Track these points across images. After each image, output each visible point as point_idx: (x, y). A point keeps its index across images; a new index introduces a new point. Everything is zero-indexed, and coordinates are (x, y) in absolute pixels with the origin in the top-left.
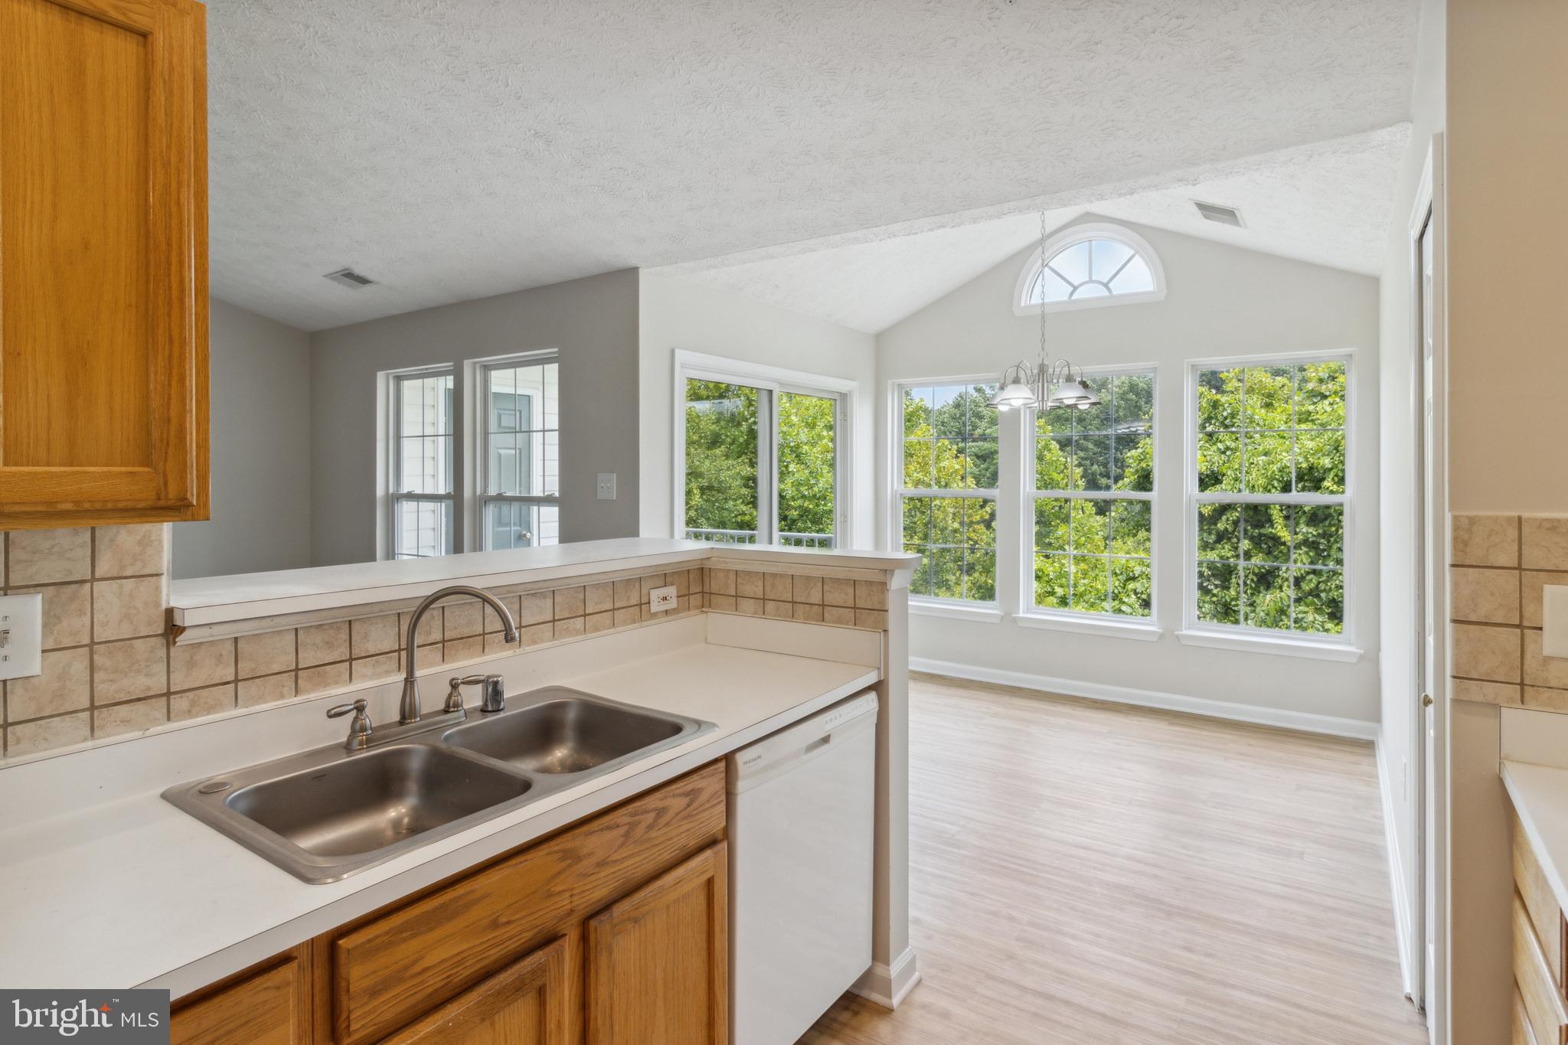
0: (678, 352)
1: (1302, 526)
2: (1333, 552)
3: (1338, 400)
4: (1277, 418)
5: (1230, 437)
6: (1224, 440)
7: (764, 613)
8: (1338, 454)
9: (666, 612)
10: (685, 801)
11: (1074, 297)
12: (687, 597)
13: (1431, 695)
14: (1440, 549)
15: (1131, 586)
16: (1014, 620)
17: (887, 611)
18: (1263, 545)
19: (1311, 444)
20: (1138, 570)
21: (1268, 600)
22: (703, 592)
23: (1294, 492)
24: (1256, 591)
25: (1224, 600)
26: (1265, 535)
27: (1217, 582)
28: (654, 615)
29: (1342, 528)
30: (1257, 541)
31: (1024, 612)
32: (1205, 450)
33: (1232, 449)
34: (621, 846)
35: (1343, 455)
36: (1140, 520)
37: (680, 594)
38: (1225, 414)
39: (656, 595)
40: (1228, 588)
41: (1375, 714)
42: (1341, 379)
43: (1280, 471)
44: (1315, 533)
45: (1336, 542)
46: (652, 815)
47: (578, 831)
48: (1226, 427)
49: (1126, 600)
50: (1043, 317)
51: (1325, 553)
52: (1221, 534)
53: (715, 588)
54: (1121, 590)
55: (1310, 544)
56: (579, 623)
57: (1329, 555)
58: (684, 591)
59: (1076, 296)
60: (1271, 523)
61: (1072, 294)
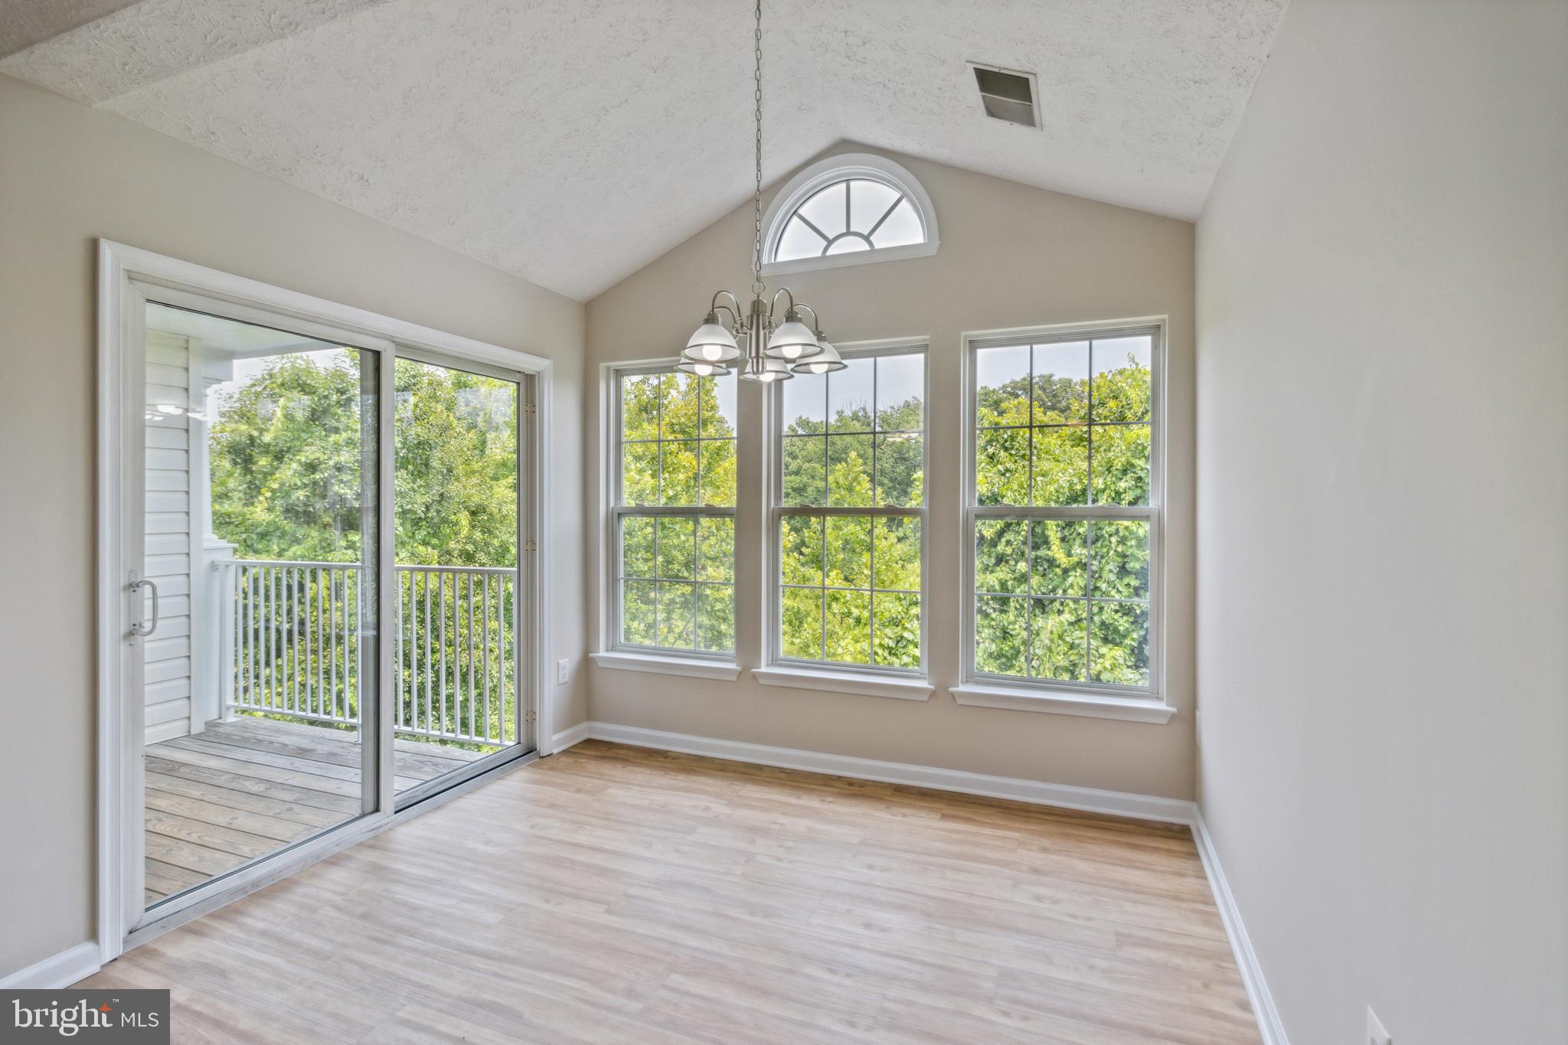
1: (1076, 547)
5: (1010, 460)
6: (1005, 462)
8: (1110, 475)
11: (830, 252)
16: (754, 677)
18: (1039, 568)
24: (1033, 615)
25: (1002, 624)
26: (1040, 557)
27: (996, 607)
30: (1034, 564)
31: (766, 666)
32: (986, 472)
33: (1011, 471)
38: (1005, 436)
40: (1006, 612)
43: (1057, 492)
48: (1006, 449)
51: (1097, 575)
52: (1000, 556)
54: (903, 615)
57: (1100, 577)
59: (831, 252)
60: (1046, 542)
61: (826, 249)
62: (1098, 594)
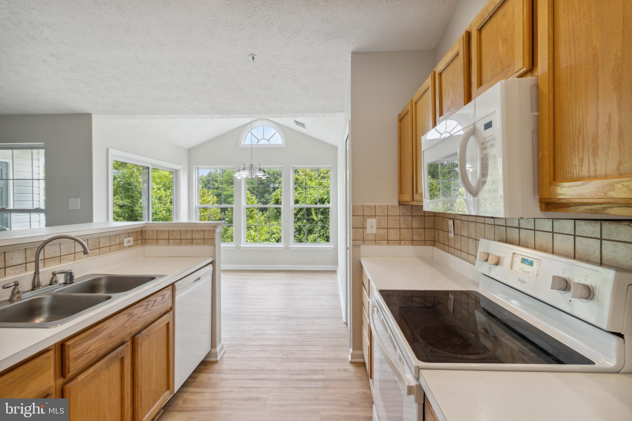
0: (110, 150)
1: (319, 215)
2: (327, 223)
3: (328, 179)
4: (313, 184)
5: (301, 189)
7: (169, 244)
9: (129, 246)
10: (161, 298)
11: (258, 143)
12: (136, 241)
13: (348, 247)
14: (350, 213)
15: (273, 236)
16: (240, 248)
17: (215, 239)
18: (310, 221)
19: (322, 192)
20: (275, 231)
21: (312, 237)
22: (142, 239)
23: (318, 205)
24: (308, 235)
25: (300, 238)
26: (310, 218)
27: (298, 233)
28: (125, 248)
29: (329, 215)
30: (308, 220)
31: (243, 245)
32: (295, 193)
33: (301, 193)
34: (144, 312)
35: (329, 195)
36: (278, 214)
37: (134, 240)
38: (300, 182)
39: (126, 240)
40: (301, 235)
41: (336, 263)
42: (329, 173)
43: (314, 199)
44: (323, 217)
45: (328, 219)
46: (153, 302)
47: (132, 307)
48: (300, 186)
49: (271, 240)
50: (251, 149)
52: (299, 218)
53: (147, 237)
55: (321, 221)
56: (97, 251)
57: (326, 223)
58: (135, 239)
60: (312, 214)
62: (325, 228)
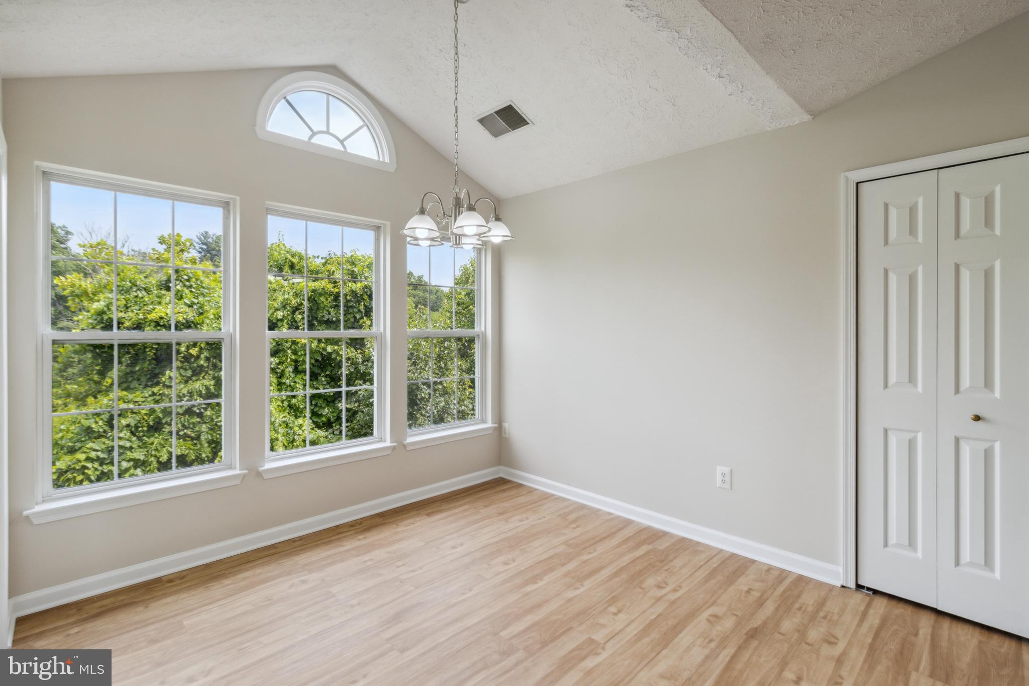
59: (314, 140)
61: (311, 137)
